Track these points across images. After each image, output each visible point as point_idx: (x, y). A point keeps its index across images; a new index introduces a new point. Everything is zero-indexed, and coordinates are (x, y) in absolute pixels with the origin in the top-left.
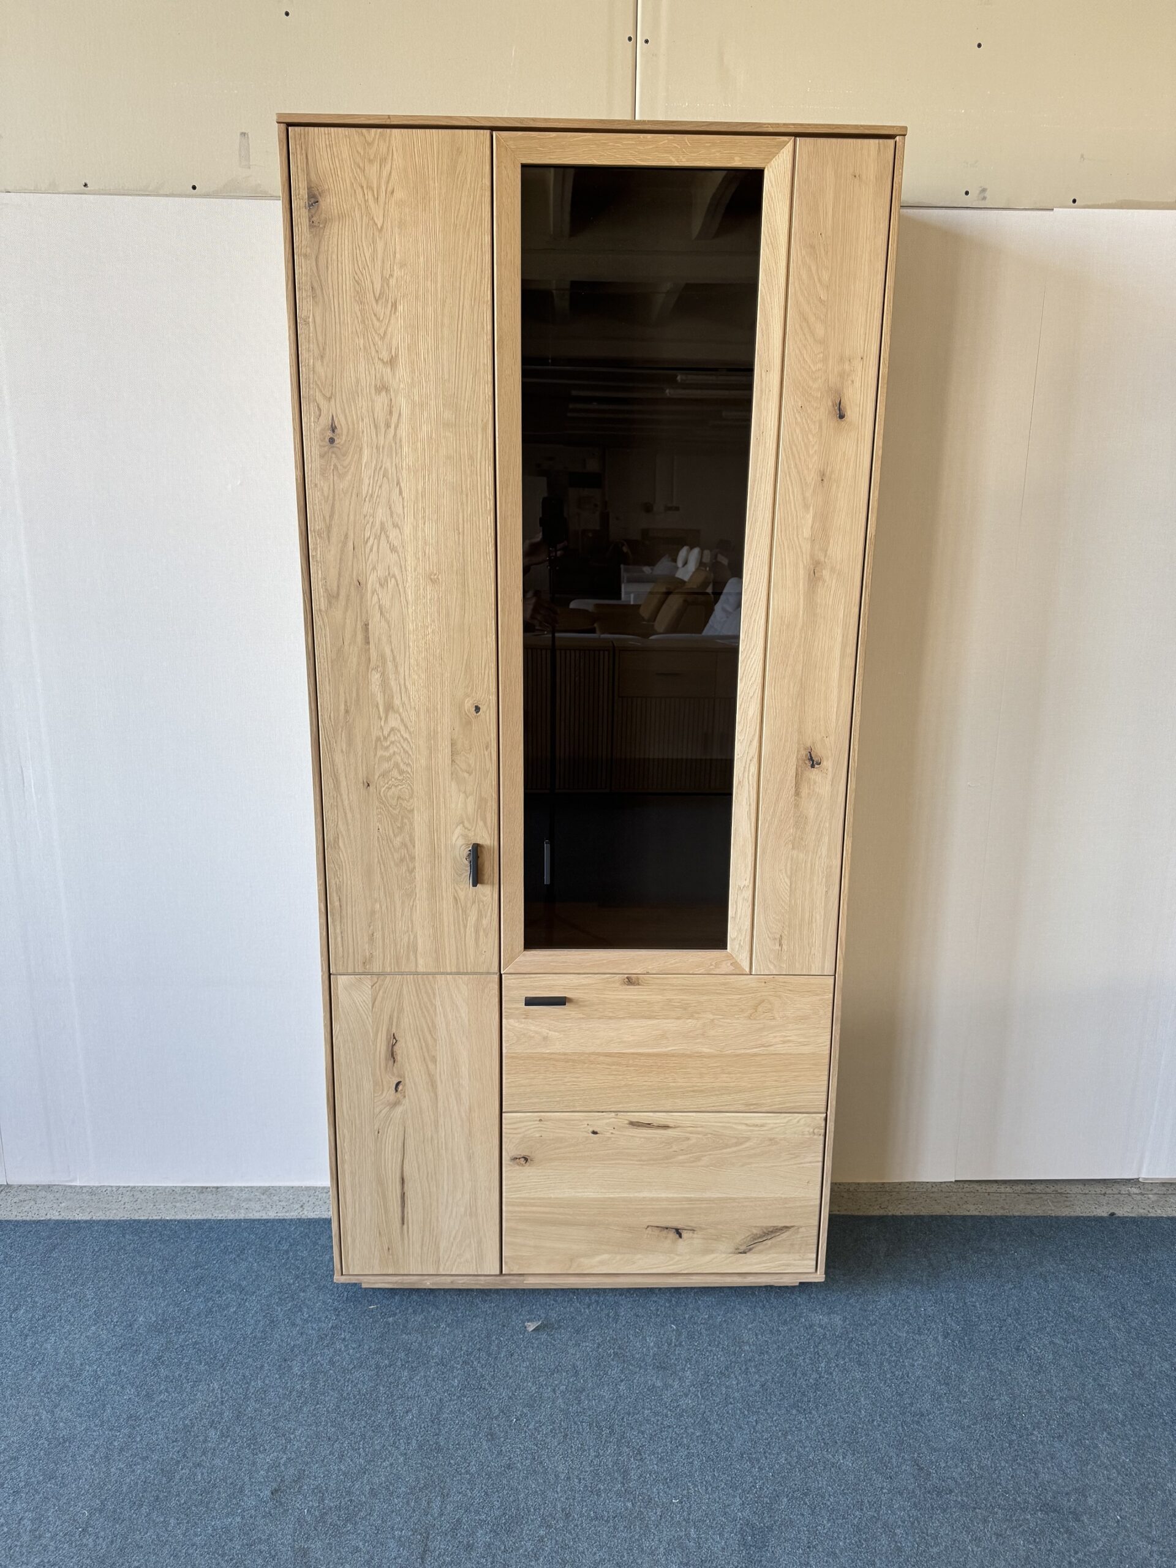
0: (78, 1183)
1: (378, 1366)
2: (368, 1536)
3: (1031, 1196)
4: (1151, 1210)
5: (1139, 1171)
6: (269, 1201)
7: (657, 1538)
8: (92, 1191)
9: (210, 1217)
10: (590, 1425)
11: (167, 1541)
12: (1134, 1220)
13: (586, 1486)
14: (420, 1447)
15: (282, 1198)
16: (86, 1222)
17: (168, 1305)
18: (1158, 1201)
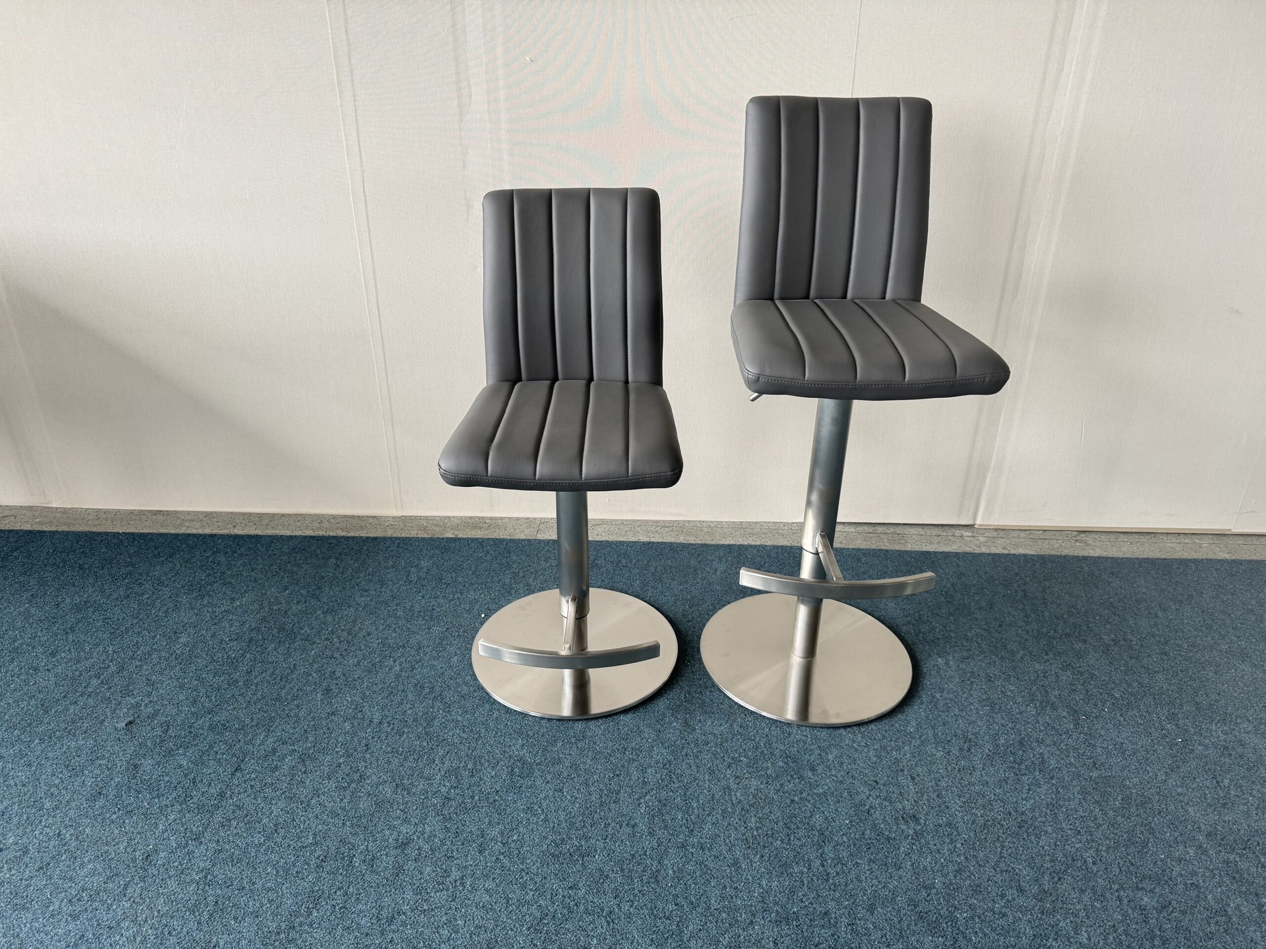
0: (54, 505)
1: (251, 640)
2: (194, 757)
3: (871, 535)
4: (976, 548)
5: (975, 518)
6: (208, 521)
7: (437, 768)
8: (65, 511)
9: (155, 531)
10: (416, 685)
11: (26, 755)
12: (957, 555)
13: (393, 729)
14: (263, 697)
16: (50, 532)
17: (94, 591)
18: (986, 542)
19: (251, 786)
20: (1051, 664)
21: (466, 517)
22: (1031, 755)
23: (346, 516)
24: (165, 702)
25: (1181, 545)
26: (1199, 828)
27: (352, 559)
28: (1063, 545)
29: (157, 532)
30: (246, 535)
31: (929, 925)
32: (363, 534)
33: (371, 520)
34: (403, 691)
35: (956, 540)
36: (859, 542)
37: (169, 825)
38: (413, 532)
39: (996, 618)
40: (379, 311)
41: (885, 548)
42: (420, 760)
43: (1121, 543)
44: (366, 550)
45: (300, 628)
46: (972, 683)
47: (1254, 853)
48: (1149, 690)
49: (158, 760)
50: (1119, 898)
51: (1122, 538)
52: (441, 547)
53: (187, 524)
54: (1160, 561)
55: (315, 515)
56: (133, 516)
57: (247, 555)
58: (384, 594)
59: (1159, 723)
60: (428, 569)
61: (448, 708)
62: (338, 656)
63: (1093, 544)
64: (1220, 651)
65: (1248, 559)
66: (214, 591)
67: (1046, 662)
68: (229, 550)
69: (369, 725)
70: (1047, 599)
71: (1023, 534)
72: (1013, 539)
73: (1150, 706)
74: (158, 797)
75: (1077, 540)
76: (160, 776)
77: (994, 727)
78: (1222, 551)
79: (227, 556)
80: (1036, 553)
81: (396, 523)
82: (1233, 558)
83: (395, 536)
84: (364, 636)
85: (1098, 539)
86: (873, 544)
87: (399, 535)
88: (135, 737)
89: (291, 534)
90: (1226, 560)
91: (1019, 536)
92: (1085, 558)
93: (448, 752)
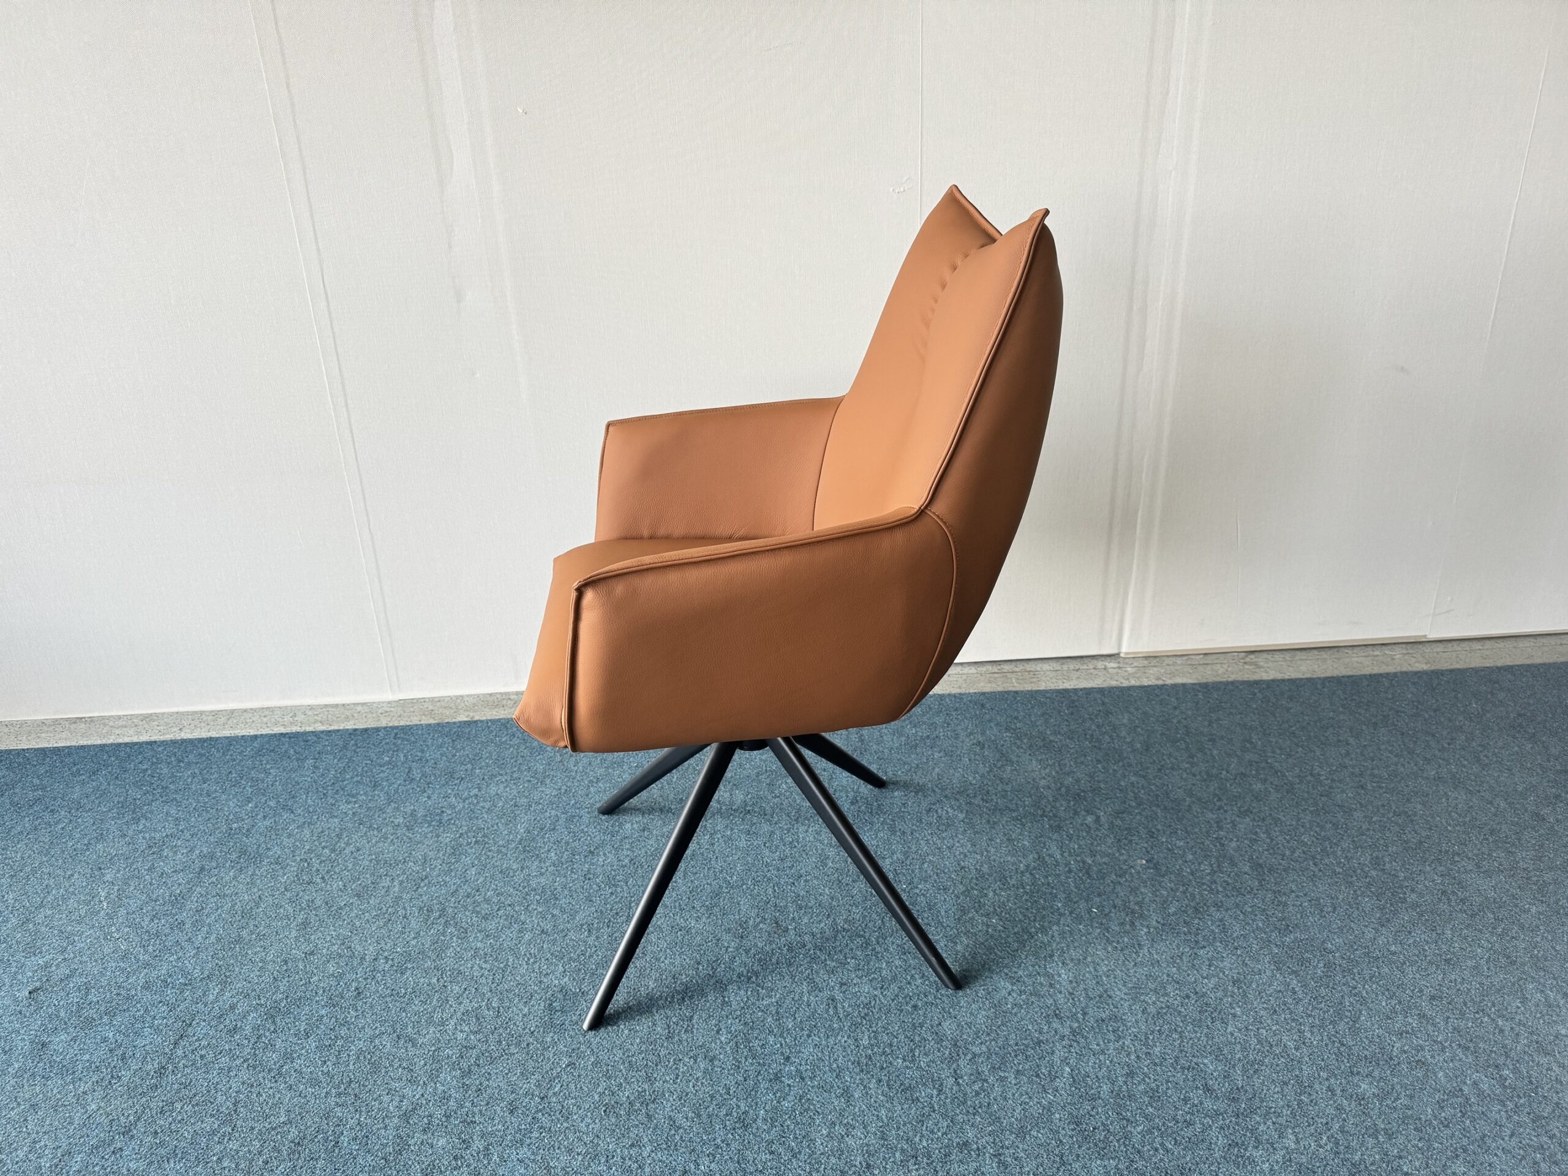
1: (202, 869)
2: (123, 1026)
3: (996, 675)
4: (1123, 681)
5: (1120, 645)
6: (146, 726)
9: (74, 744)
12: (1101, 690)
14: (218, 940)
15: (162, 722)
18: (1136, 673)
19: (202, 1057)
20: (1226, 811)
21: (484, 694)
22: (1210, 923)
23: (326, 706)
24: (84, 958)
25: (1370, 658)
26: (1421, 991)
27: (335, 758)
28: (1230, 669)
29: (77, 745)
30: (196, 739)
31: (1096, 1145)
32: (350, 725)
33: (359, 708)
34: (405, 917)
35: (1100, 674)
36: (982, 684)
37: (88, 1118)
38: (415, 718)
39: (1154, 761)
40: (353, 437)
41: (1014, 689)
42: (428, 1002)
43: (1299, 662)
44: (353, 745)
45: (268, 849)
46: (1131, 841)
47: (1489, 1016)
48: (1346, 832)
49: (74, 1034)
50: (1329, 1089)
51: (1299, 654)
52: (452, 733)
53: (118, 732)
54: (1346, 679)
55: (286, 707)
56: (45, 728)
57: (197, 763)
58: (376, 798)
59: (1362, 870)
60: (436, 763)
61: (463, 935)
62: (319, 881)
63: (1266, 665)
64: (1427, 778)
65: (1449, 668)
66: (151, 812)
67: (1219, 809)
68: (173, 759)
69: (361, 964)
70: (1214, 734)
71: (1179, 661)
72: (1168, 667)
73: (1349, 851)
74: (73, 1082)
75: (1245, 663)
76: (76, 1055)
77: (1161, 894)
78: (1419, 662)
79: (171, 766)
80: (1196, 682)
81: (392, 709)
82: (1433, 668)
83: (391, 724)
84: (352, 853)
85: (1273, 659)
86: (999, 687)
87: (396, 725)
88: (42, 1008)
89: (256, 733)
90: (1424, 671)
91: (1174, 664)
92: (1257, 683)
93: (465, 989)
